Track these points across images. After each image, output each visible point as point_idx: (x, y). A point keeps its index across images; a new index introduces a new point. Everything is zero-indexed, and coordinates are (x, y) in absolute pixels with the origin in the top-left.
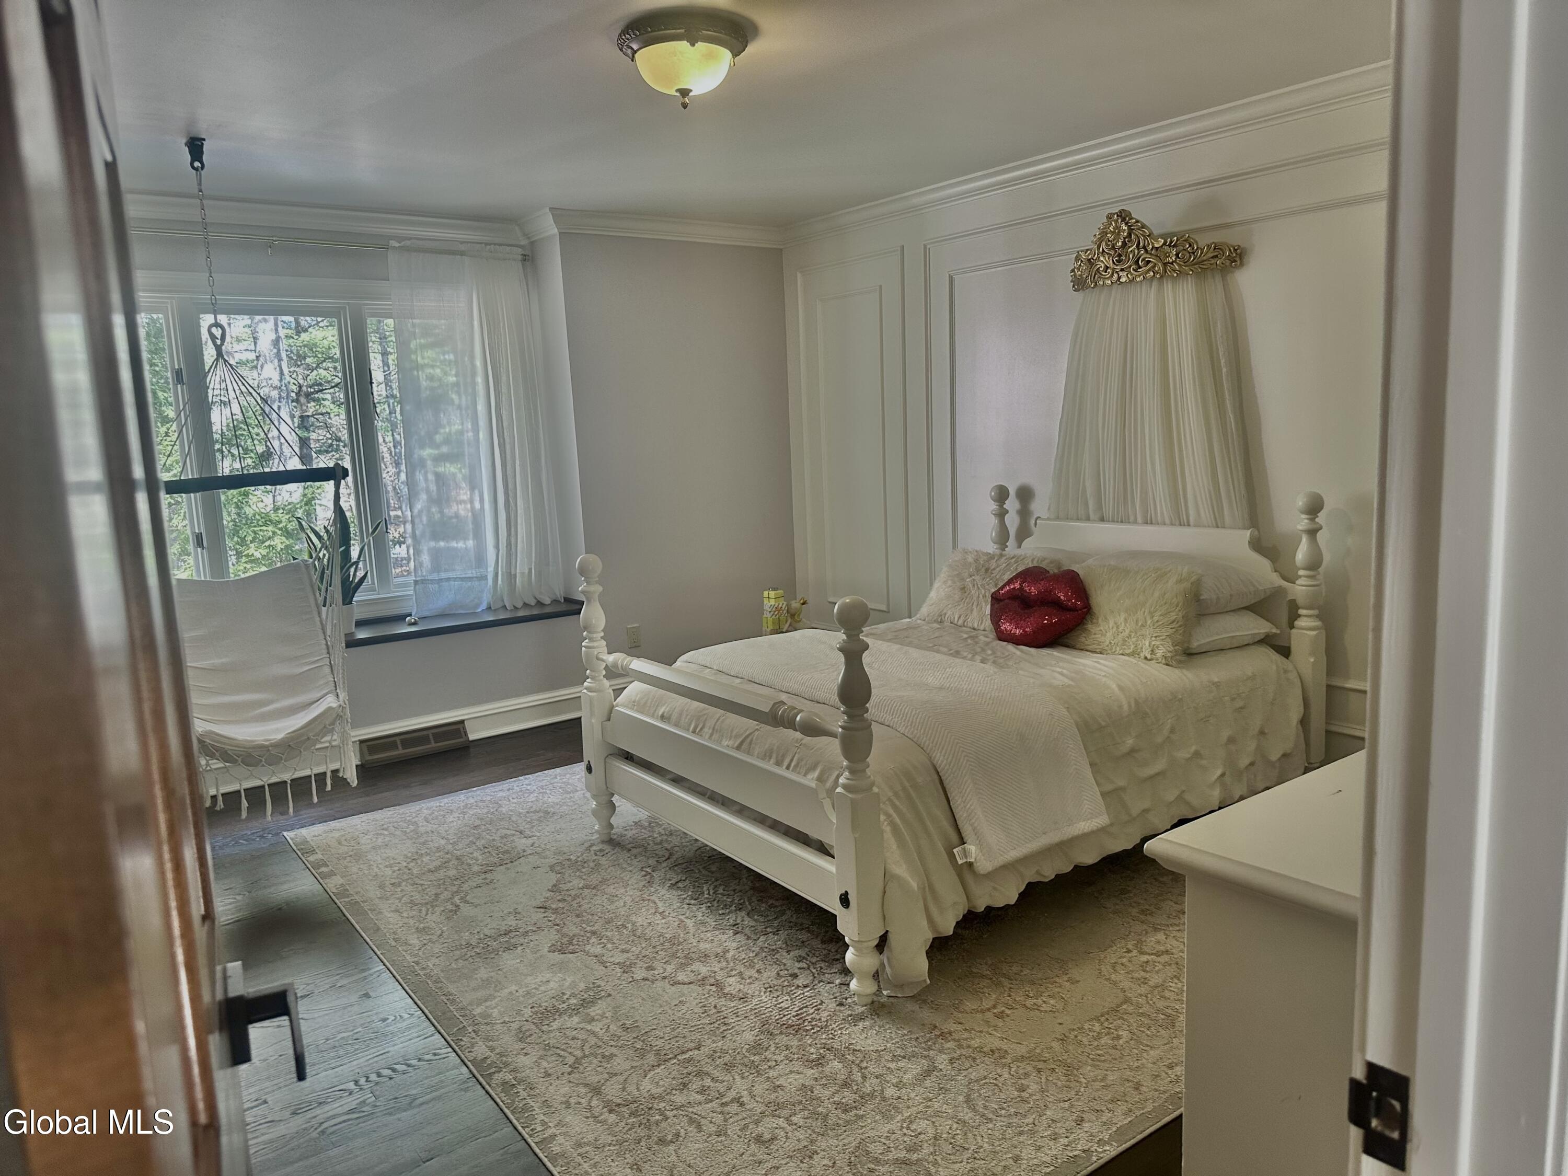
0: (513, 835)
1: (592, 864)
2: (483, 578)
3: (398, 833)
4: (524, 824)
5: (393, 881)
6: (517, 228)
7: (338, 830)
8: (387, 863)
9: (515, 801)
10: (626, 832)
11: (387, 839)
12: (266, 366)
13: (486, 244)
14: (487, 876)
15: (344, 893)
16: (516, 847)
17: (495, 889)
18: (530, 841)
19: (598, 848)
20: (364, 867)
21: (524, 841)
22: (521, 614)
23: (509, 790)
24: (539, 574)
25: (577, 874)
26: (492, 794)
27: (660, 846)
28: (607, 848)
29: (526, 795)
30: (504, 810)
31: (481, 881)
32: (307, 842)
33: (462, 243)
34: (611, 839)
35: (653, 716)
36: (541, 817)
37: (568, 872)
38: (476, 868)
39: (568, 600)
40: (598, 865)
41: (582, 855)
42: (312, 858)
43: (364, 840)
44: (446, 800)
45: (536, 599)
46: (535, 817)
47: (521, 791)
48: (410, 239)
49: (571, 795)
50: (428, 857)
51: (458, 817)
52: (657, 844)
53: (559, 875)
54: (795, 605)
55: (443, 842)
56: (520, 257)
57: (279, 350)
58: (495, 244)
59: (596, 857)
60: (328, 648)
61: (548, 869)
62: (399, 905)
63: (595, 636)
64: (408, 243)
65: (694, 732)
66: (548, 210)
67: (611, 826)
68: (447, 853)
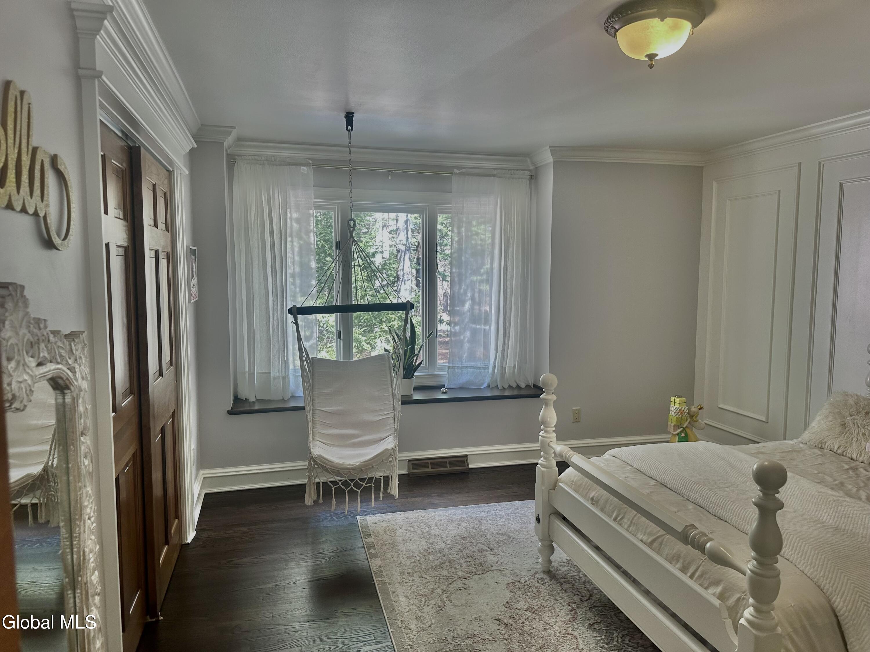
0: (486, 551)
1: (535, 590)
2: (486, 367)
3: (419, 531)
4: (494, 542)
5: (410, 571)
6: (528, 160)
7: (386, 521)
8: (408, 555)
9: (490, 522)
10: (560, 567)
11: (412, 535)
12: (400, 234)
13: (509, 170)
14: (466, 581)
15: (379, 573)
16: (486, 562)
17: (469, 594)
18: (496, 559)
19: (540, 577)
20: (395, 554)
21: (492, 557)
22: (507, 393)
23: (488, 512)
24: (520, 368)
25: (524, 596)
26: (478, 513)
27: (584, 586)
28: (545, 577)
29: (498, 519)
30: (483, 528)
31: (461, 585)
32: (368, 527)
33: (495, 169)
34: (550, 570)
35: (585, 497)
36: (505, 540)
37: (518, 593)
38: (460, 573)
39: (536, 387)
40: (539, 592)
41: (529, 579)
42: (368, 540)
43: (399, 532)
44: (450, 511)
45: (516, 383)
46: (502, 538)
47: (495, 515)
48: (464, 168)
49: (527, 525)
50: (433, 556)
51: (455, 527)
52: (581, 583)
53: (512, 594)
54: (694, 409)
55: (443, 545)
56: (528, 177)
57: (407, 226)
58: (514, 170)
59: (538, 585)
60: (394, 407)
61: (505, 587)
62: (410, 592)
63: (548, 429)
64: (464, 170)
65: (615, 520)
66: (548, 147)
67: (550, 562)
68: (444, 556)
